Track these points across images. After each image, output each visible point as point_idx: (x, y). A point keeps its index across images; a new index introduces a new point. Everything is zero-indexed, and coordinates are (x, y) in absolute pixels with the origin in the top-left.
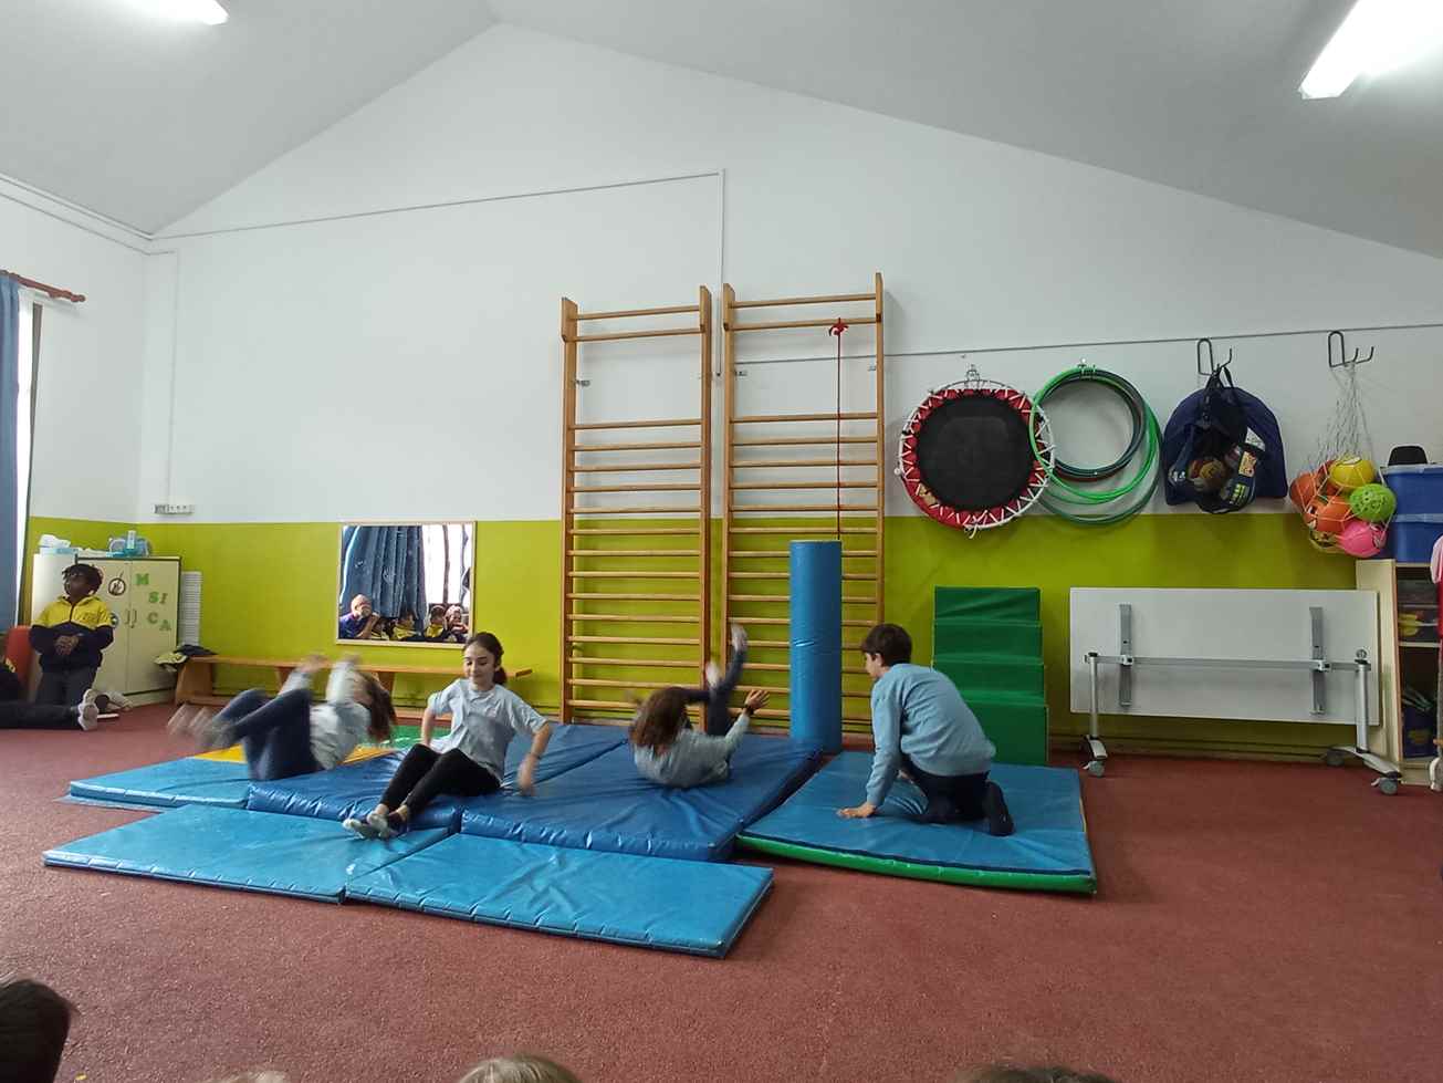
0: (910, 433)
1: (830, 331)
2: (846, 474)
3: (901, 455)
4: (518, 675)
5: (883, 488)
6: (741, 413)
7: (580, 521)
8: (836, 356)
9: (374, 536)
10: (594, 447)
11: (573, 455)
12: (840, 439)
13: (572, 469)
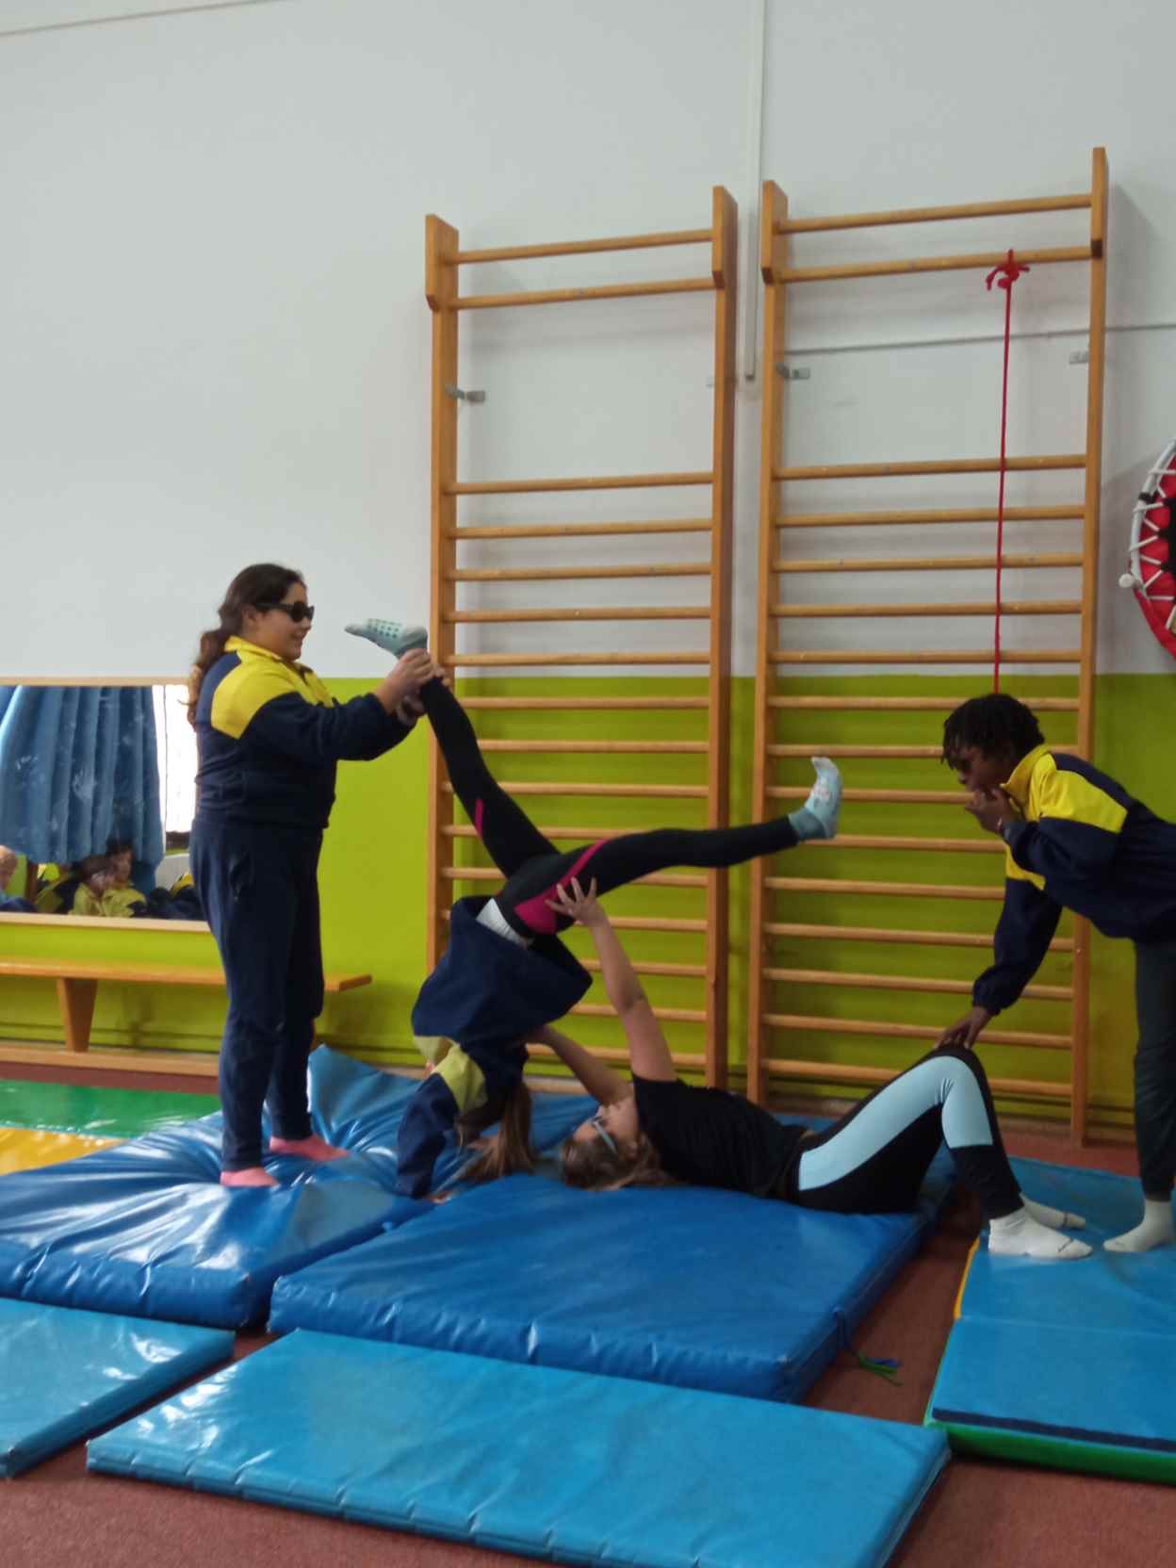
0: (1156, 497)
1: (990, 280)
2: (1016, 587)
3: (1135, 544)
4: (345, 985)
5: (1095, 615)
6: (796, 459)
7: (468, 681)
8: (1002, 332)
9: (52, 707)
10: (495, 530)
11: (453, 546)
12: (1004, 511)
13: (451, 575)
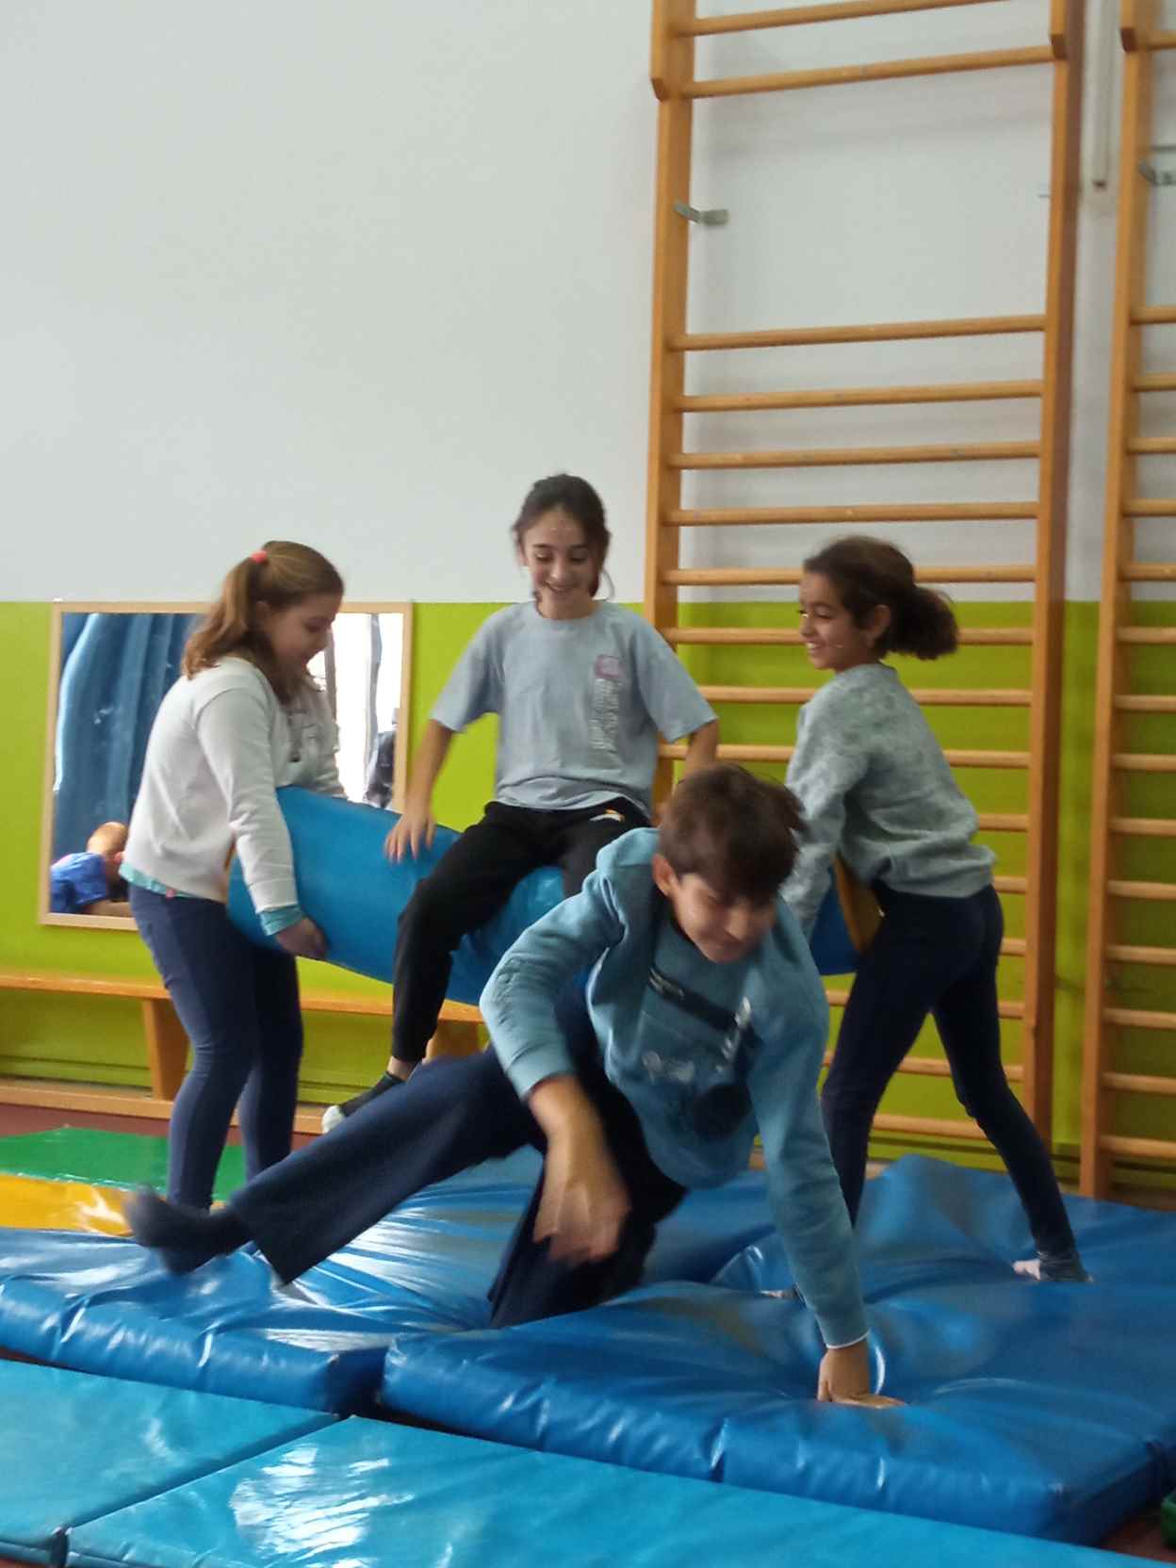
6: (1164, 296)
7: (696, 608)
9: (136, 639)
10: (739, 400)
11: (679, 424)
13: (678, 460)
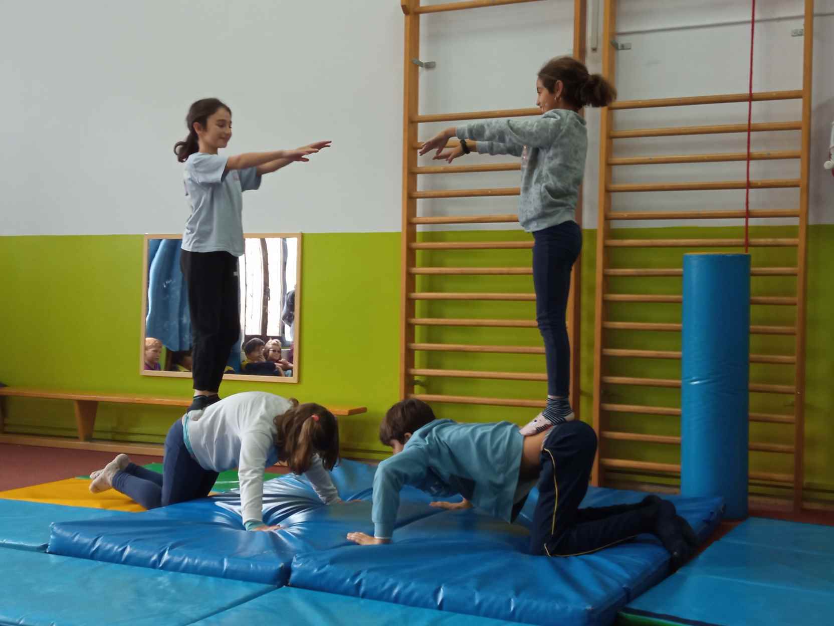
2: (758, 171)
4: (351, 413)
5: (808, 187)
7: (424, 234)
8: (750, 18)
12: (751, 125)
13: (415, 170)
